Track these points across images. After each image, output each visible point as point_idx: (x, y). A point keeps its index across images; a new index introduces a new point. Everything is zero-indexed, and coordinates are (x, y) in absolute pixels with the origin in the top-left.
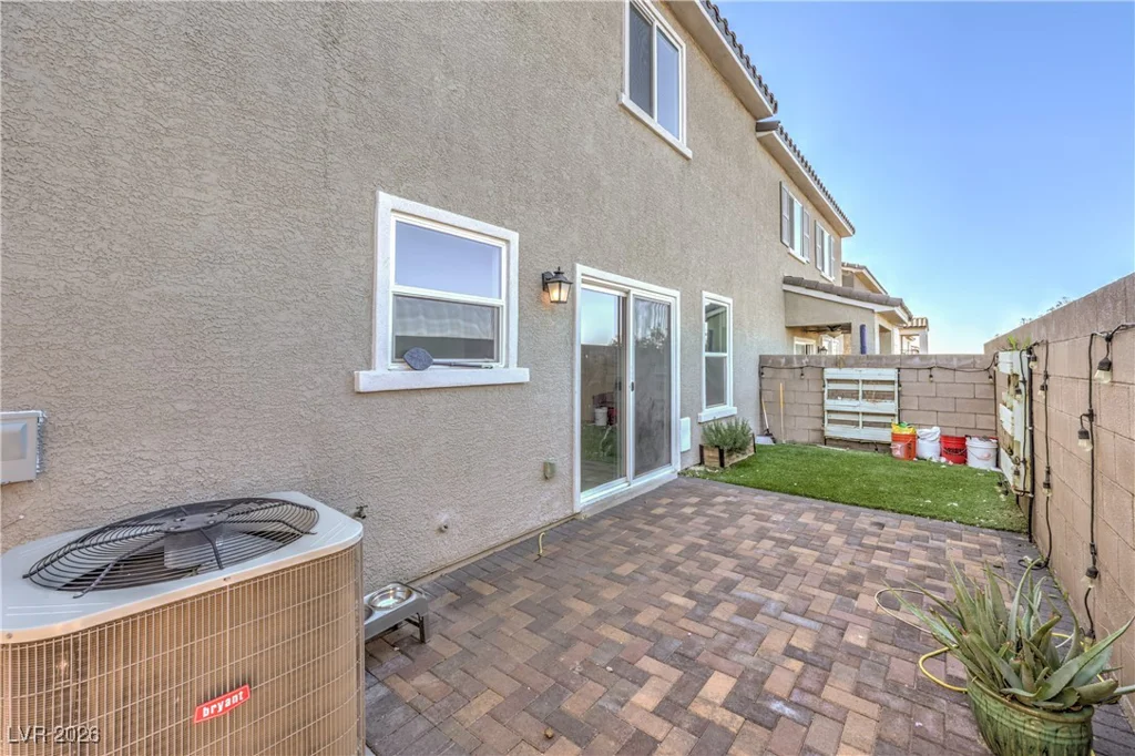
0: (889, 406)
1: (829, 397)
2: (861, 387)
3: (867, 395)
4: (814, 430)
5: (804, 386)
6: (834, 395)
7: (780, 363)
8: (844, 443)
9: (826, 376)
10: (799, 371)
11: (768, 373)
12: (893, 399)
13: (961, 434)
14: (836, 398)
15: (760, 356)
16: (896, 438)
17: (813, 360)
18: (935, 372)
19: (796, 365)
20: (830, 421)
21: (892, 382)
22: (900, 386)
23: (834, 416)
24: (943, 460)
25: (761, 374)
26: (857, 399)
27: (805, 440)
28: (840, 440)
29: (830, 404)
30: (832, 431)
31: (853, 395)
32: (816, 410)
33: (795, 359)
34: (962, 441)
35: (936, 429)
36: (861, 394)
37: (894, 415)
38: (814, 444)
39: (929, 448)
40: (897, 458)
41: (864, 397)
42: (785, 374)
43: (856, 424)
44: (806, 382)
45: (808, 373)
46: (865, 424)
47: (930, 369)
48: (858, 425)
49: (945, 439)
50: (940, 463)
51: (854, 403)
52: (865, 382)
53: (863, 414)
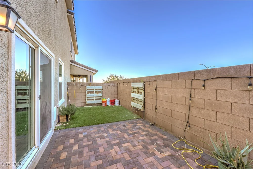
0: (100, 95)
1: (87, 94)
2: (95, 91)
3: (96, 92)
4: (83, 103)
5: (80, 91)
6: (89, 93)
7: (74, 84)
8: (91, 105)
9: (87, 88)
10: (79, 87)
11: (70, 87)
12: (101, 93)
13: (114, 99)
14: (89, 94)
15: (67, 83)
16: (103, 102)
17: (83, 84)
18: (109, 87)
19: (78, 85)
20: (87, 100)
21: (101, 89)
22: (103, 90)
23: (88, 98)
24: (111, 105)
25: (68, 88)
26: (94, 93)
27: (81, 106)
28: (90, 104)
29: (88, 95)
30: (88, 102)
31: (93, 93)
32: (84, 97)
33: (78, 84)
34: (114, 100)
35: (109, 99)
36: (95, 92)
37: (101, 97)
38: (83, 106)
39: (108, 103)
40: (103, 106)
41: (95, 93)
42: (75, 88)
43: (93, 100)
44: (81, 90)
45: (82, 87)
46: (96, 99)
47: (108, 86)
48: (94, 100)
49: (111, 101)
50: (110, 106)
51: (93, 94)
52: (96, 89)
53: (95, 97)
